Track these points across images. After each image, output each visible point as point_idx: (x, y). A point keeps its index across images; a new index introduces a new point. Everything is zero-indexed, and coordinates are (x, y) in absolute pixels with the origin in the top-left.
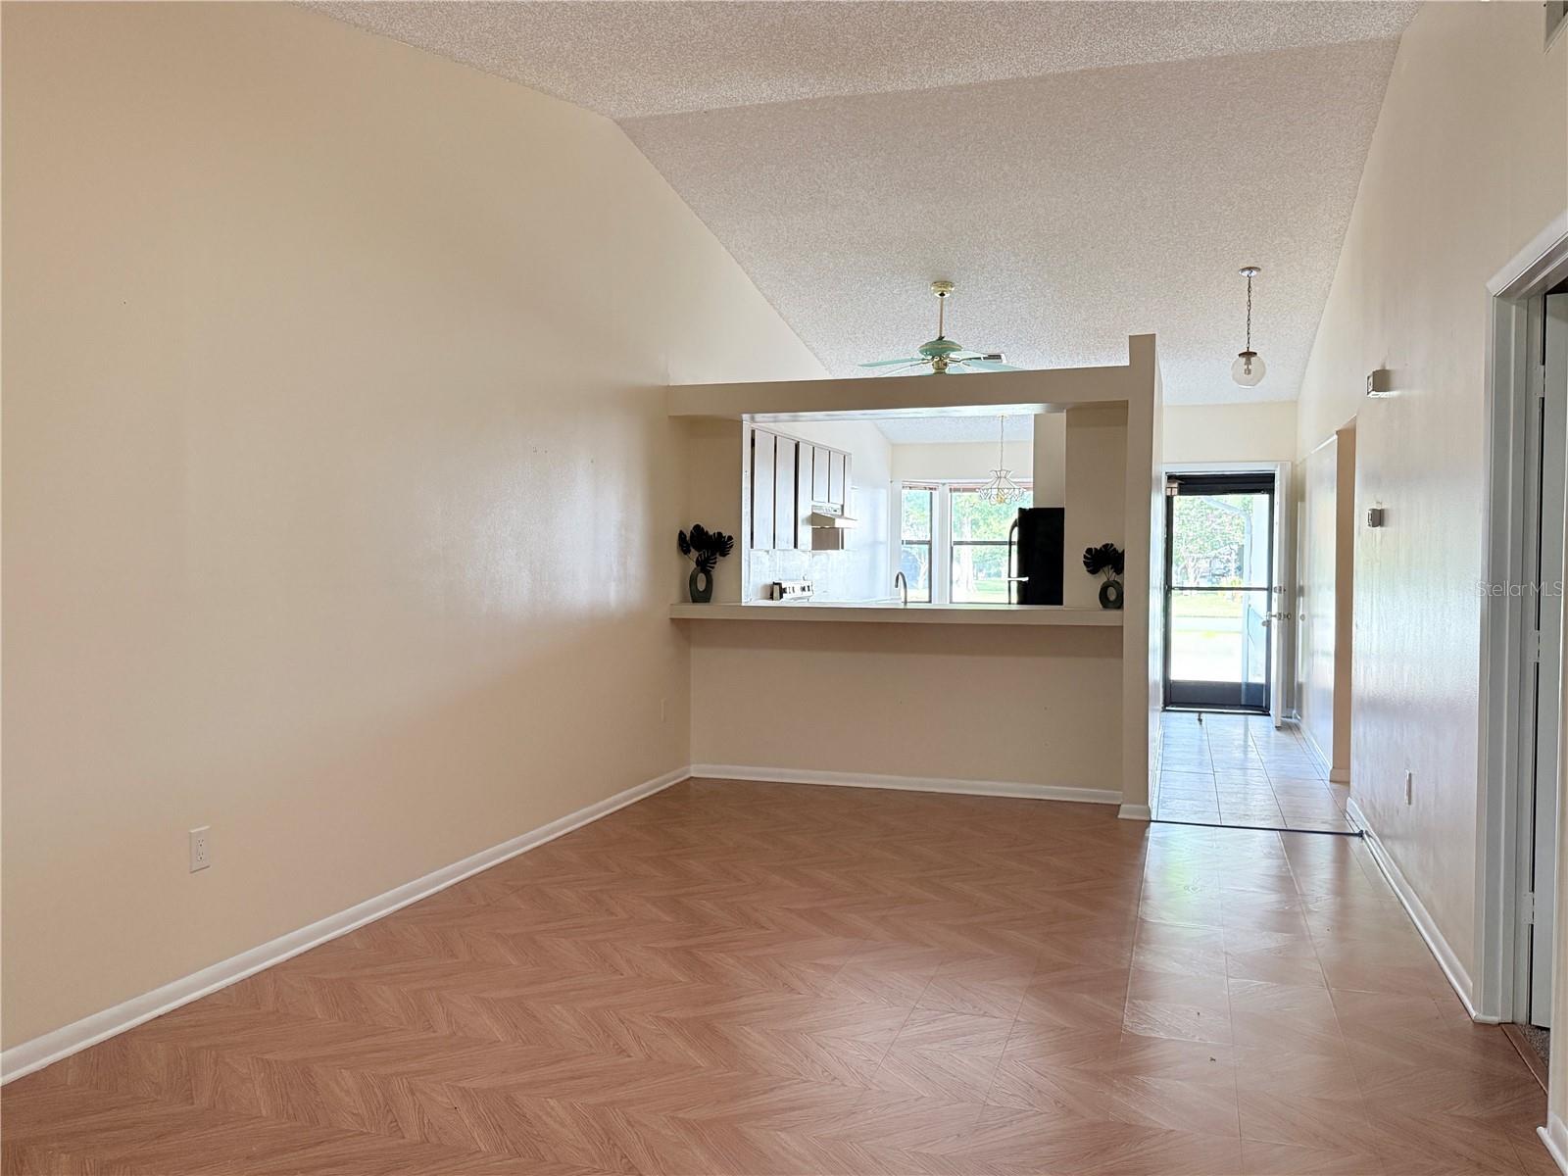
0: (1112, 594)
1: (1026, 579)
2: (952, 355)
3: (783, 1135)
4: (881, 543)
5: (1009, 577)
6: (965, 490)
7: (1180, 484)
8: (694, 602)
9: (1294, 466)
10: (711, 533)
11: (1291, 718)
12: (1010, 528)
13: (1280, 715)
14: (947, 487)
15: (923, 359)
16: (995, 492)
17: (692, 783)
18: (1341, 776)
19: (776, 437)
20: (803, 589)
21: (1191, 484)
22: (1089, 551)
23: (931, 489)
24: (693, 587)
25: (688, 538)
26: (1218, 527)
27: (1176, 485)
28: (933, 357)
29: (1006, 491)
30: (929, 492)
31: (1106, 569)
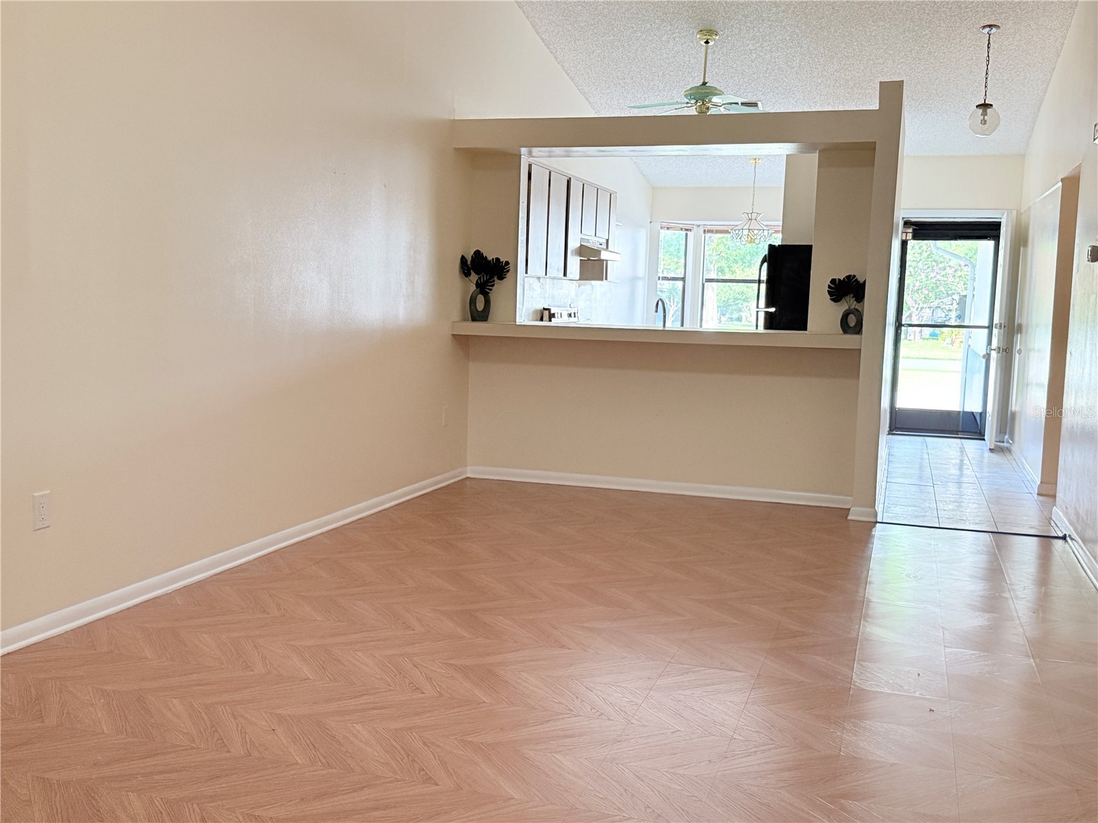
0: (852, 321)
1: (772, 310)
2: (715, 99)
3: (558, 756)
4: (640, 278)
5: (758, 307)
6: (718, 232)
7: (914, 230)
8: (474, 319)
9: (1019, 214)
10: (490, 258)
11: (1003, 442)
12: (759, 263)
13: (994, 439)
14: (701, 230)
15: (687, 103)
16: (746, 232)
17: (468, 482)
18: (1048, 490)
19: (550, 172)
20: (570, 315)
21: (925, 230)
22: (833, 281)
23: (686, 230)
24: (472, 307)
25: (469, 263)
26: (942, 278)
27: (910, 230)
28: (697, 101)
29: (756, 232)
30: (684, 233)
31: (847, 298)
